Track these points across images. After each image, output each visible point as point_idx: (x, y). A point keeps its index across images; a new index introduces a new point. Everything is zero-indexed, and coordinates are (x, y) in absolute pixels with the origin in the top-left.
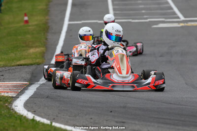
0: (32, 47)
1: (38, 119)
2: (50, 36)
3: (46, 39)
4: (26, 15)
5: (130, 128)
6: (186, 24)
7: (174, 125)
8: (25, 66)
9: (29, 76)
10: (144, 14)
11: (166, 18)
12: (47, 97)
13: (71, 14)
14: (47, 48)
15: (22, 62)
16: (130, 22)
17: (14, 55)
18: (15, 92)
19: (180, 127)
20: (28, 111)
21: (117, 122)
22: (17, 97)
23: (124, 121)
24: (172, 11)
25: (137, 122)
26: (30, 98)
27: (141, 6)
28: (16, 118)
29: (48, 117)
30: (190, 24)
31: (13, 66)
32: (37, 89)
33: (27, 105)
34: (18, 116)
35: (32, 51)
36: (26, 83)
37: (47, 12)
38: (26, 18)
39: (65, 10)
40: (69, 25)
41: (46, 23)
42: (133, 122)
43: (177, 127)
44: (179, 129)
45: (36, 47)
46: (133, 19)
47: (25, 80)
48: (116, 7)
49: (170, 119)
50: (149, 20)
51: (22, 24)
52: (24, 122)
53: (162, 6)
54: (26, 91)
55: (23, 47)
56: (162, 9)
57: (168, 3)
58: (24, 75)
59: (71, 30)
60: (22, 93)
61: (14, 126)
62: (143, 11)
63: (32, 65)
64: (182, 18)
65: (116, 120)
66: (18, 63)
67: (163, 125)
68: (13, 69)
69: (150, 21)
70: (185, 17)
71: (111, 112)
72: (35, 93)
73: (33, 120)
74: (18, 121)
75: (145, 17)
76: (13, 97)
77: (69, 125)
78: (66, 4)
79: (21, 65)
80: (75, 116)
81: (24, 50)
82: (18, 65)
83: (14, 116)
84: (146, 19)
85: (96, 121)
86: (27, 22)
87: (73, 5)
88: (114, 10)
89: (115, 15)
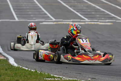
6: (57, 23)
10: (33, 17)
11: (46, 19)
16: (27, 21)
24: (46, 16)
27: (29, 13)
30: (59, 23)
56: (41, 14)
57: (43, 11)
62: (32, 16)
69: (37, 21)
70: (56, 19)
88: (16, 14)
89: (17, 17)
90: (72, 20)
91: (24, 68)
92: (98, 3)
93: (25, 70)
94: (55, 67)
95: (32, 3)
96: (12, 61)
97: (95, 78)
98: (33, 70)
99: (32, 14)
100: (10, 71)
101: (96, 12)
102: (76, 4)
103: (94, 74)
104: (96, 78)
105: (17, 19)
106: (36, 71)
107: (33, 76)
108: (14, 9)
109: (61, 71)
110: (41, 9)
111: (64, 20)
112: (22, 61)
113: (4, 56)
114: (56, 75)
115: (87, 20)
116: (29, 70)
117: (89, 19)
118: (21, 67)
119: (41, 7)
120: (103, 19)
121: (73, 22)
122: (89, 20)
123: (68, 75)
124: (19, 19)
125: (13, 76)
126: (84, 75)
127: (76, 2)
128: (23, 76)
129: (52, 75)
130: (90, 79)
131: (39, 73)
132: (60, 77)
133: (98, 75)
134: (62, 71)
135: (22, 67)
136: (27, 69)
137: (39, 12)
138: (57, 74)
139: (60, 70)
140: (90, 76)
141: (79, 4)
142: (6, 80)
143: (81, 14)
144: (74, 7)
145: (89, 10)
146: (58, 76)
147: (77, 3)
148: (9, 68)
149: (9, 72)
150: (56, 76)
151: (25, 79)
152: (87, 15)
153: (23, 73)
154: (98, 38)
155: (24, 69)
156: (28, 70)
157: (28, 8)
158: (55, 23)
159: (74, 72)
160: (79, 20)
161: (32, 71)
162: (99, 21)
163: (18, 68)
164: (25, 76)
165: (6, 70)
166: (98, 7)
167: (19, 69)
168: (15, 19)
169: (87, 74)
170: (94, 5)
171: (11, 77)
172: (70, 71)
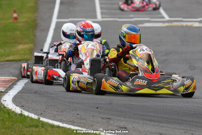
0: (20, 43)
1: (26, 113)
2: (38, 33)
3: (35, 36)
4: (15, 12)
5: (116, 124)
6: (170, 24)
7: (158, 122)
8: (14, 62)
9: (17, 72)
11: (151, 18)
12: (35, 93)
13: (60, 12)
14: (35, 44)
15: (11, 58)
16: (117, 21)
17: (3, 51)
18: (3, 87)
19: (164, 125)
20: (17, 106)
21: (103, 118)
22: (6, 92)
23: (109, 117)
25: (122, 119)
26: (18, 93)
28: (5, 112)
29: (35, 112)
30: (175, 24)
31: (2, 62)
32: (25, 84)
33: (15, 100)
34: (7, 110)
35: (20, 47)
36: (15, 78)
37: (35, 9)
38: (15, 15)
39: (53, 8)
40: (57, 23)
41: (35, 20)
42: (119, 118)
43: (161, 124)
44: (163, 126)
45: (25, 43)
46: (119, 18)
47: (13, 76)
48: (103, 6)
49: (154, 116)
51: (11, 21)
52: (12, 117)
54: (15, 86)
55: (12, 43)
58: (12, 71)
60: (10, 88)
61: (3, 120)
63: (20, 60)
64: (167, 18)
65: (102, 116)
66: (7, 59)
67: (147, 122)
68: (2, 65)
69: (136, 21)
70: (170, 17)
71: (97, 108)
72: (23, 89)
73: (21, 115)
74: (7, 116)
75: (131, 16)
76: (2, 92)
77: (57, 121)
78: (54, 2)
79: (10, 61)
80: (62, 112)
81: (13, 46)
82: (7, 61)
83: (3, 110)
84: (133, 18)
85: (83, 117)
86: (16, 19)
87: (61, 3)
89: (102, 13)
90: (199, 19)
105: (99, 18)
111: (184, 20)
124: (102, 17)
158: (166, 24)
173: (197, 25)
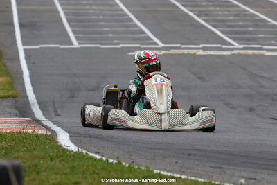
6: (167, 52)
10: (112, 39)
11: (141, 44)
13: (23, 37)
16: (99, 48)
24: (143, 35)
27: (105, 29)
30: (172, 51)
39: (13, 32)
40: (25, 50)
46: (101, 44)
50: (120, 46)
53: (131, 29)
56: (133, 33)
57: (136, 25)
59: (30, 56)
62: (110, 35)
64: (161, 45)
69: (122, 47)
70: (164, 44)
75: (115, 41)
78: (12, 25)
84: (118, 44)
87: (21, 26)
88: (74, 32)
89: (77, 38)
90: (201, 46)
91: (91, 154)
92: (263, 8)
93: (95, 159)
94: (163, 152)
95: (112, 6)
96: (64, 139)
97: (255, 179)
98: (113, 159)
99: (110, 32)
100: (60, 162)
101: (257, 26)
102: (212, 8)
103: (253, 170)
104: (257, 177)
105: (76, 44)
106: (120, 163)
107: (112, 173)
108: (69, 21)
109: (177, 163)
110: (131, 20)
111: (183, 46)
112: (86, 139)
113: (47, 128)
114: (165, 170)
115: (236, 45)
116: (104, 159)
117: (240, 44)
118: (84, 152)
119: (132, 16)
120: (273, 42)
121: (204, 49)
122: (242, 46)
123: (192, 171)
124: (80, 44)
125: (66, 174)
126: (228, 172)
127: (210, 4)
128: (90, 174)
129: (155, 171)
130: (243, 181)
131: (127, 165)
132: (175, 175)
133: (261, 171)
134: (180, 162)
135: (87, 154)
136: (98, 157)
137: (127, 26)
138: (168, 169)
139: (175, 161)
140: (243, 174)
141: (218, 8)
142: (51, 182)
143: (223, 32)
144: (207, 15)
145: (241, 23)
146: (169, 174)
147: (213, 6)
148: (57, 156)
149: (57, 164)
150: (165, 173)
151: (95, 180)
152: (236, 33)
153: (90, 167)
154: (262, 87)
155: (91, 157)
156: (101, 160)
157: (101, 17)
158: (163, 52)
159: (207, 164)
160: (219, 46)
161: (111, 161)
162: (265, 47)
163: (77, 156)
164: (94, 173)
165: (51, 159)
166: (262, 16)
167: (80, 157)
168: (71, 43)
169: (236, 168)
170: (252, 11)
171: (63, 176)
172: (197, 163)
173: (200, 52)
